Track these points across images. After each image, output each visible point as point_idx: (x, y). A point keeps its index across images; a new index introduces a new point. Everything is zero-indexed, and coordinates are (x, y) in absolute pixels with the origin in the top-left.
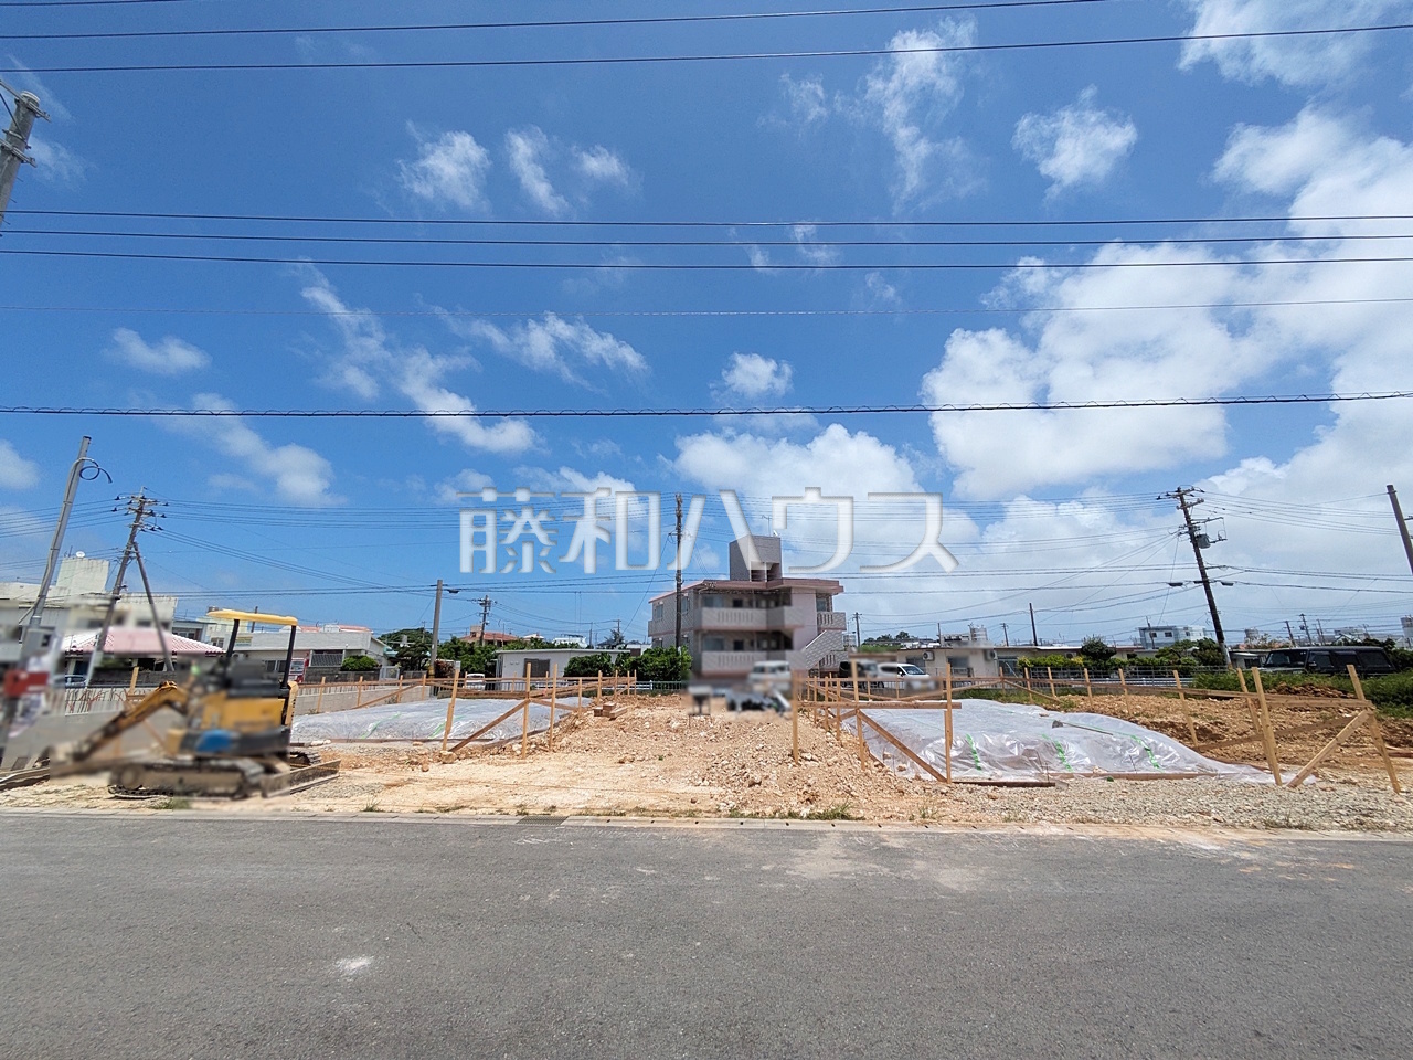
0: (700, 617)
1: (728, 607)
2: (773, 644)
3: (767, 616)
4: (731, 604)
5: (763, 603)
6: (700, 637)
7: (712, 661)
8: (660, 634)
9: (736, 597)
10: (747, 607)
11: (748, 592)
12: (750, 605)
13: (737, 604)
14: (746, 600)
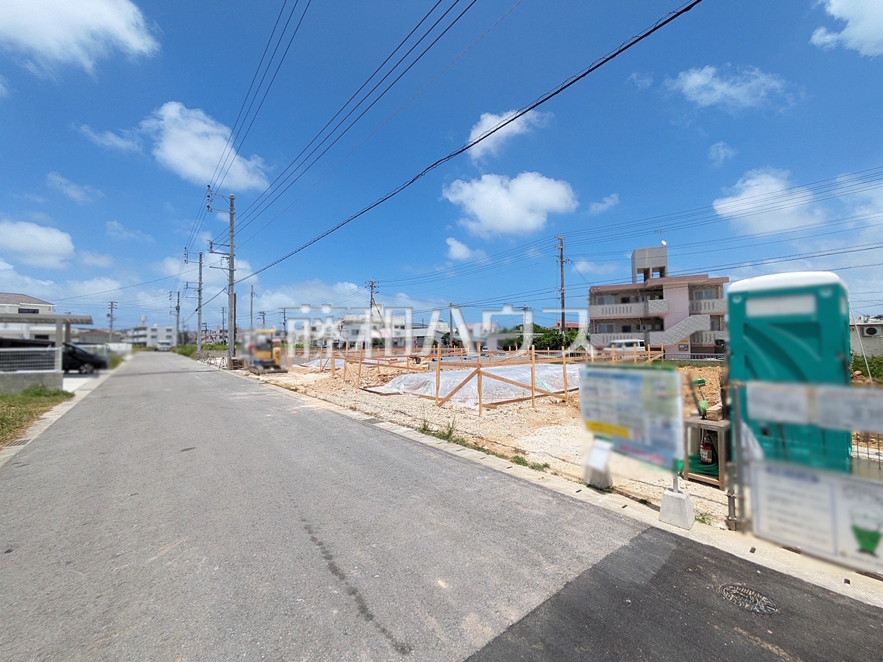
1: (616, 302)
3: (645, 307)
4: (620, 301)
10: (633, 302)
11: (630, 291)
13: (625, 301)
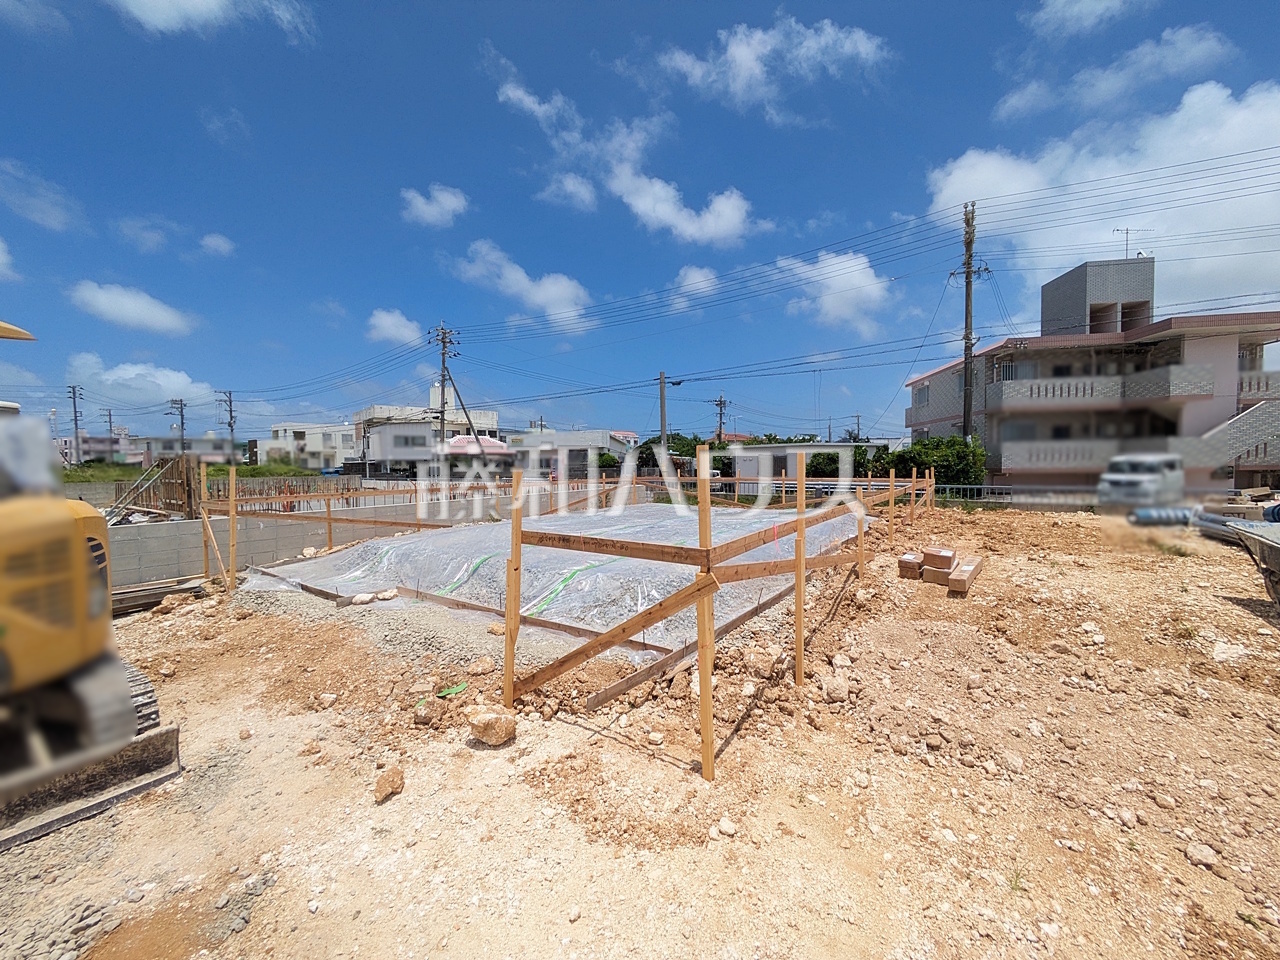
0: (999, 394)
1: (1044, 376)
2: (1128, 428)
3: (1124, 385)
5: (1113, 367)
6: (995, 422)
7: (1016, 456)
8: (923, 424)
9: (1060, 362)
10: (1080, 375)
11: (1083, 352)
12: (1086, 371)
13: (1061, 371)
14: (1077, 365)
